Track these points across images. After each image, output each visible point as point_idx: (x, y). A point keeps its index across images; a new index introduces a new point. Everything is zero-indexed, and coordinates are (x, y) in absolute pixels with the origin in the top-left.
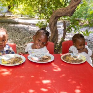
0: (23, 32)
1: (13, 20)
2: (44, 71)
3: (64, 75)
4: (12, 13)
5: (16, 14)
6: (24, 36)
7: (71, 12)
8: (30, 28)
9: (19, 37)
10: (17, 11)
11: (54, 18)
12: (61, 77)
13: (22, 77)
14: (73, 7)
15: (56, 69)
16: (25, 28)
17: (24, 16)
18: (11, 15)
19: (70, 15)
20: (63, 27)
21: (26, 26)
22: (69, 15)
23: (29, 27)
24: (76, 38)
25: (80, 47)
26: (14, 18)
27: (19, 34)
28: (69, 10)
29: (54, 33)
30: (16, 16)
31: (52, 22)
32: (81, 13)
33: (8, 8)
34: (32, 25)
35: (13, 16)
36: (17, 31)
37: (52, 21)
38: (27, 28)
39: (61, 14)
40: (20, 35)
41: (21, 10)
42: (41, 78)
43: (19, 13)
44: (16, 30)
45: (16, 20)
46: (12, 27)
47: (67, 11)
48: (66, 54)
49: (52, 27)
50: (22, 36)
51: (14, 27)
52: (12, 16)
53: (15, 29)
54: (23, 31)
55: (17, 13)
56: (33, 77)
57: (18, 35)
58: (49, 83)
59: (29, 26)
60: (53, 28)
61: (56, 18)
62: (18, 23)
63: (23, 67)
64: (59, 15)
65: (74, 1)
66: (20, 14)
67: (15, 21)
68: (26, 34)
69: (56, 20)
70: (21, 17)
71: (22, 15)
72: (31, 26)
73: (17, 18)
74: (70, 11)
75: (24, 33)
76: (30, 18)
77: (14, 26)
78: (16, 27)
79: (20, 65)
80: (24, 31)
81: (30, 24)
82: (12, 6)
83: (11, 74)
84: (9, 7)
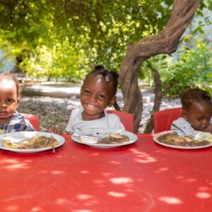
0: (52, 113)
1: (28, 87)
2: (114, 162)
3: (164, 169)
4: (25, 72)
5: (35, 74)
6: (57, 121)
7: (171, 42)
8: (70, 104)
9: (43, 122)
10: (38, 67)
11: (132, 60)
12: (158, 172)
13: (56, 172)
14: (174, 30)
15: (143, 159)
16: (57, 105)
17: (54, 79)
18: (23, 77)
19: (169, 50)
20: (151, 101)
21: (60, 101)
22: (166, 50)
23: (66, 102)
24: (191, 101)
25: (198, 123)
26: (29, 84)
27: (42, 117)
28: (167, 38)
29: (132, 98)
30: (35, 80)
31: (127, 71)
32: (193, 69)
33: (16, 61)
34: (74, 97)
35: (29, 79)
36: (37, 110)
37: (126, 69)
38: (63, 104)
39: (148, 49)
40: (44, 119)
41: (47, 66)
42: (106, 174)
43: (43, 72)
44: (34, 110)
45: (36, 87)
46: (25, 103)
47: (163, 41)
48: (165, 132)
49: (128, 83)
50: (50, 121)
51: (30, 104)
52: (24, 79)
53: (32, 107)
54: (52, 111)
55: (39, 73)
56: (85, 172)
57: (40, 118)
58: (129, 183)
59: (66, 99)
60: (128, 87)
61: (135, 61)
62: (39, 94)
63: (59, 156)
64: (143, 54)
65: (178, 15)
66: (45, 74)
67: (32, 89)
68: (61, 117)
69: (136, 66)
70: (48, 80)
71: (50, 76)
72: (74, 100)
73: (38, 84)
74: (170, 40)
75: (55, 114)
76: (68, 83)
77: (29, 101)
78: (36, 102)
79: (52, 150)
80: (55, 110)
81: (69, 96)
82: (25, 57)
83: (28, 167)
84: (19, 60)
